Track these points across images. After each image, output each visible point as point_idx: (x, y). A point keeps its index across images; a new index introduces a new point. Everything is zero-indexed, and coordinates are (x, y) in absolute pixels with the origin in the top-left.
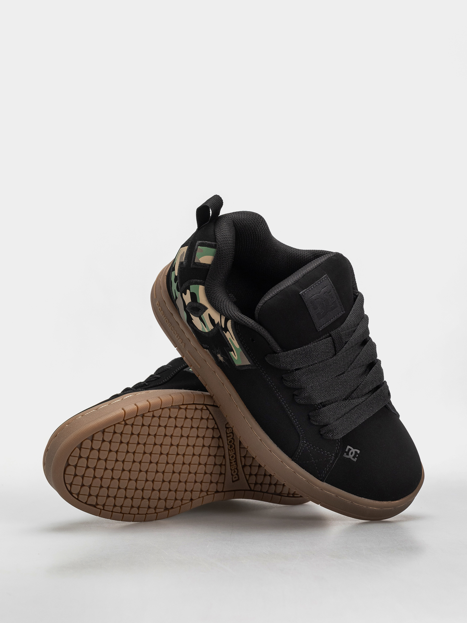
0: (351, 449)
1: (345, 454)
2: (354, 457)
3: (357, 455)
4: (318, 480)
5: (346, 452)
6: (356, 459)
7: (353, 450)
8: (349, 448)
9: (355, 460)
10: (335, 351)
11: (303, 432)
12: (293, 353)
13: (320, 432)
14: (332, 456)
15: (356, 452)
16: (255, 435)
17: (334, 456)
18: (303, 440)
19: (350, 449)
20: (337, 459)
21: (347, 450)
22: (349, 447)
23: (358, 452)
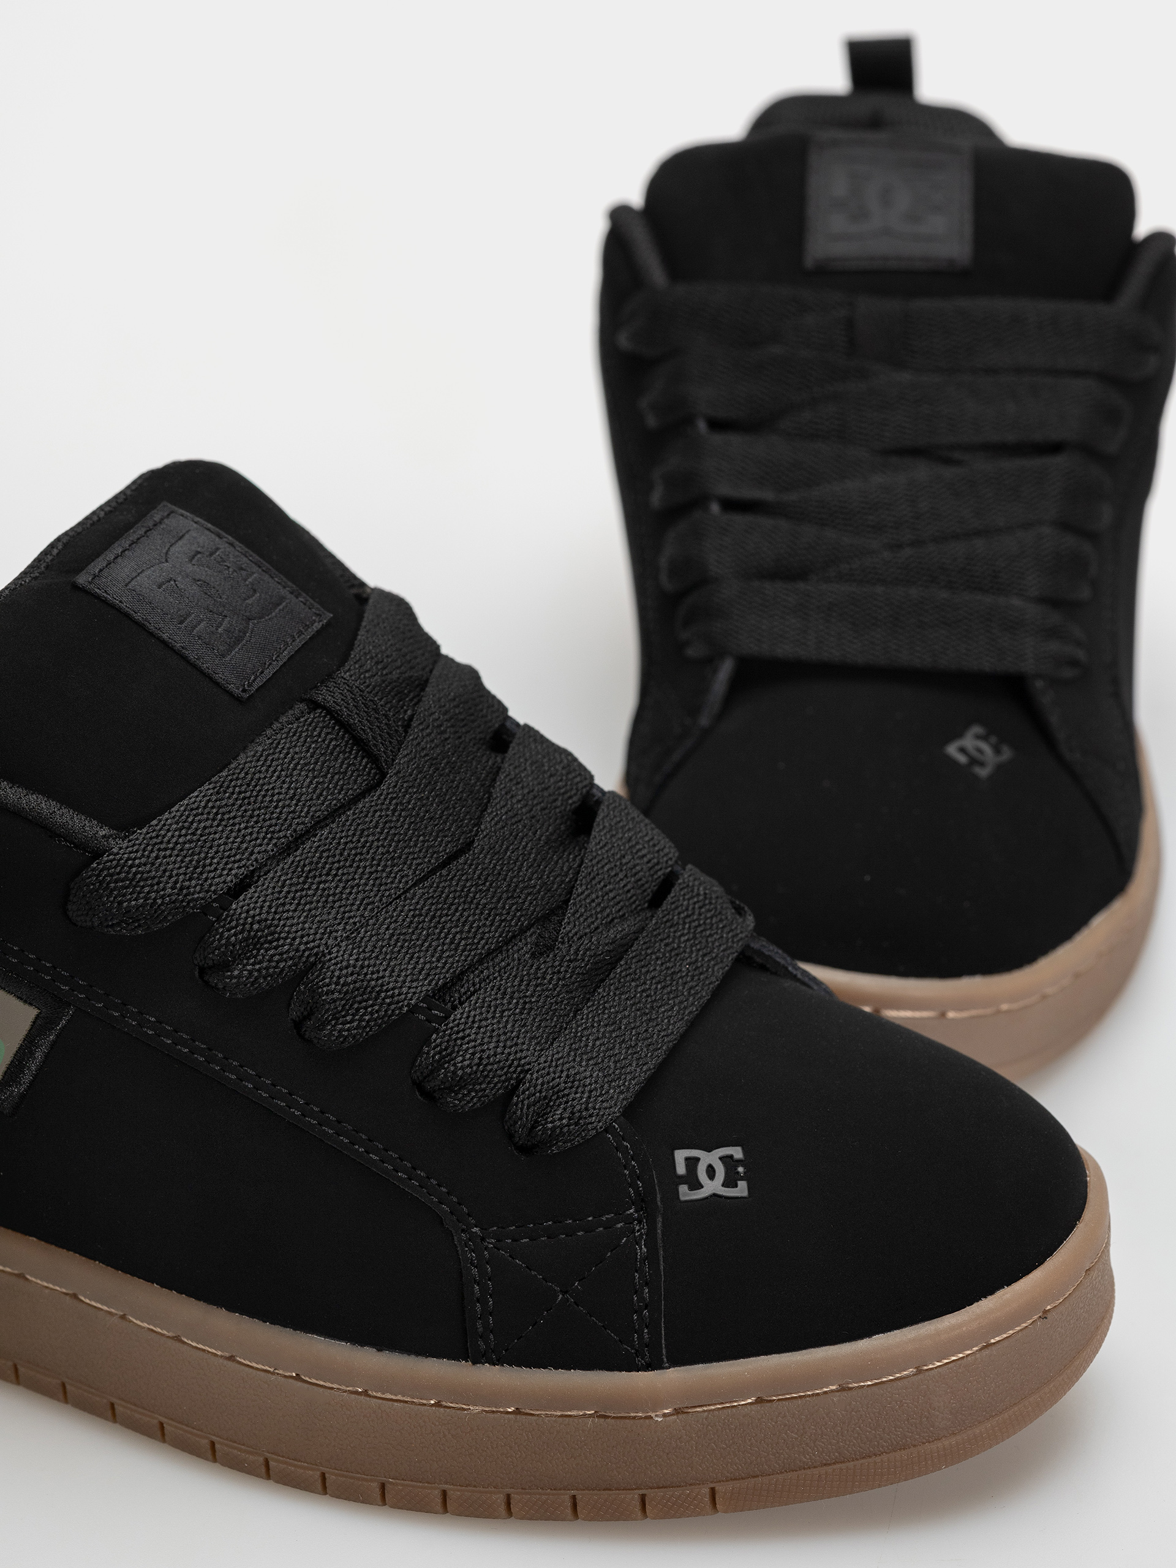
0: (697, 1160)
1: (683, 1189)
2: (730, 1182)
3: (741, 1169)
4: (633, 1373)
5: (682, 1180)
6: (743, 1185)
7: (709, 1158)
8: (687, 1159)
9: (742, 1189)
10: (374, 759)
11: (439, 1185)
12: (177, 823)
13: (511, 1136)
14: (629, 1220)
15: (726, 1160)
16: (263, 1374)
17: (640, 1222)
18: (463, 1231)
19: (692, 1163)
20: (659, 1225)
21: (681, 1169)
22: (681, 1156)
23: (737, 1153)
